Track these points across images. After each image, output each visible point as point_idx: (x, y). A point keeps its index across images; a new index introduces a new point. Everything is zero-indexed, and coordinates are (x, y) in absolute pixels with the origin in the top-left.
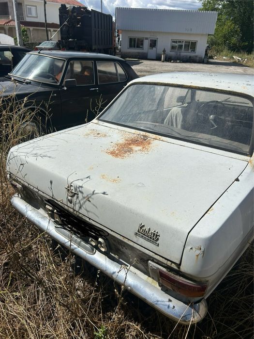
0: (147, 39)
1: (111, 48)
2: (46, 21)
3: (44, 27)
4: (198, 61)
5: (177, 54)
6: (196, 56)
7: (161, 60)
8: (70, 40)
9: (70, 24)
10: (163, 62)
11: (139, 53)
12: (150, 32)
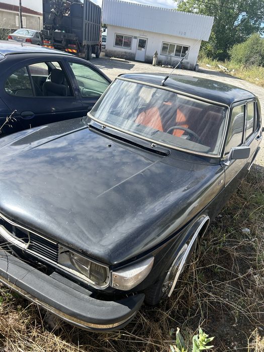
0: (135, 38)
1: (98, 45)
2: (20, 4)
3: (18, 11)
4: (189, 68)
5: (167, 58)
6: (188, 63)
7: (152, 64)
8: (57, 31)
9: (58, 12)
10: (154, 65)
11: (125, 52)
12: (140, 30)
